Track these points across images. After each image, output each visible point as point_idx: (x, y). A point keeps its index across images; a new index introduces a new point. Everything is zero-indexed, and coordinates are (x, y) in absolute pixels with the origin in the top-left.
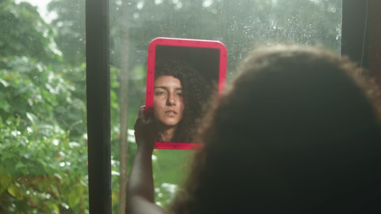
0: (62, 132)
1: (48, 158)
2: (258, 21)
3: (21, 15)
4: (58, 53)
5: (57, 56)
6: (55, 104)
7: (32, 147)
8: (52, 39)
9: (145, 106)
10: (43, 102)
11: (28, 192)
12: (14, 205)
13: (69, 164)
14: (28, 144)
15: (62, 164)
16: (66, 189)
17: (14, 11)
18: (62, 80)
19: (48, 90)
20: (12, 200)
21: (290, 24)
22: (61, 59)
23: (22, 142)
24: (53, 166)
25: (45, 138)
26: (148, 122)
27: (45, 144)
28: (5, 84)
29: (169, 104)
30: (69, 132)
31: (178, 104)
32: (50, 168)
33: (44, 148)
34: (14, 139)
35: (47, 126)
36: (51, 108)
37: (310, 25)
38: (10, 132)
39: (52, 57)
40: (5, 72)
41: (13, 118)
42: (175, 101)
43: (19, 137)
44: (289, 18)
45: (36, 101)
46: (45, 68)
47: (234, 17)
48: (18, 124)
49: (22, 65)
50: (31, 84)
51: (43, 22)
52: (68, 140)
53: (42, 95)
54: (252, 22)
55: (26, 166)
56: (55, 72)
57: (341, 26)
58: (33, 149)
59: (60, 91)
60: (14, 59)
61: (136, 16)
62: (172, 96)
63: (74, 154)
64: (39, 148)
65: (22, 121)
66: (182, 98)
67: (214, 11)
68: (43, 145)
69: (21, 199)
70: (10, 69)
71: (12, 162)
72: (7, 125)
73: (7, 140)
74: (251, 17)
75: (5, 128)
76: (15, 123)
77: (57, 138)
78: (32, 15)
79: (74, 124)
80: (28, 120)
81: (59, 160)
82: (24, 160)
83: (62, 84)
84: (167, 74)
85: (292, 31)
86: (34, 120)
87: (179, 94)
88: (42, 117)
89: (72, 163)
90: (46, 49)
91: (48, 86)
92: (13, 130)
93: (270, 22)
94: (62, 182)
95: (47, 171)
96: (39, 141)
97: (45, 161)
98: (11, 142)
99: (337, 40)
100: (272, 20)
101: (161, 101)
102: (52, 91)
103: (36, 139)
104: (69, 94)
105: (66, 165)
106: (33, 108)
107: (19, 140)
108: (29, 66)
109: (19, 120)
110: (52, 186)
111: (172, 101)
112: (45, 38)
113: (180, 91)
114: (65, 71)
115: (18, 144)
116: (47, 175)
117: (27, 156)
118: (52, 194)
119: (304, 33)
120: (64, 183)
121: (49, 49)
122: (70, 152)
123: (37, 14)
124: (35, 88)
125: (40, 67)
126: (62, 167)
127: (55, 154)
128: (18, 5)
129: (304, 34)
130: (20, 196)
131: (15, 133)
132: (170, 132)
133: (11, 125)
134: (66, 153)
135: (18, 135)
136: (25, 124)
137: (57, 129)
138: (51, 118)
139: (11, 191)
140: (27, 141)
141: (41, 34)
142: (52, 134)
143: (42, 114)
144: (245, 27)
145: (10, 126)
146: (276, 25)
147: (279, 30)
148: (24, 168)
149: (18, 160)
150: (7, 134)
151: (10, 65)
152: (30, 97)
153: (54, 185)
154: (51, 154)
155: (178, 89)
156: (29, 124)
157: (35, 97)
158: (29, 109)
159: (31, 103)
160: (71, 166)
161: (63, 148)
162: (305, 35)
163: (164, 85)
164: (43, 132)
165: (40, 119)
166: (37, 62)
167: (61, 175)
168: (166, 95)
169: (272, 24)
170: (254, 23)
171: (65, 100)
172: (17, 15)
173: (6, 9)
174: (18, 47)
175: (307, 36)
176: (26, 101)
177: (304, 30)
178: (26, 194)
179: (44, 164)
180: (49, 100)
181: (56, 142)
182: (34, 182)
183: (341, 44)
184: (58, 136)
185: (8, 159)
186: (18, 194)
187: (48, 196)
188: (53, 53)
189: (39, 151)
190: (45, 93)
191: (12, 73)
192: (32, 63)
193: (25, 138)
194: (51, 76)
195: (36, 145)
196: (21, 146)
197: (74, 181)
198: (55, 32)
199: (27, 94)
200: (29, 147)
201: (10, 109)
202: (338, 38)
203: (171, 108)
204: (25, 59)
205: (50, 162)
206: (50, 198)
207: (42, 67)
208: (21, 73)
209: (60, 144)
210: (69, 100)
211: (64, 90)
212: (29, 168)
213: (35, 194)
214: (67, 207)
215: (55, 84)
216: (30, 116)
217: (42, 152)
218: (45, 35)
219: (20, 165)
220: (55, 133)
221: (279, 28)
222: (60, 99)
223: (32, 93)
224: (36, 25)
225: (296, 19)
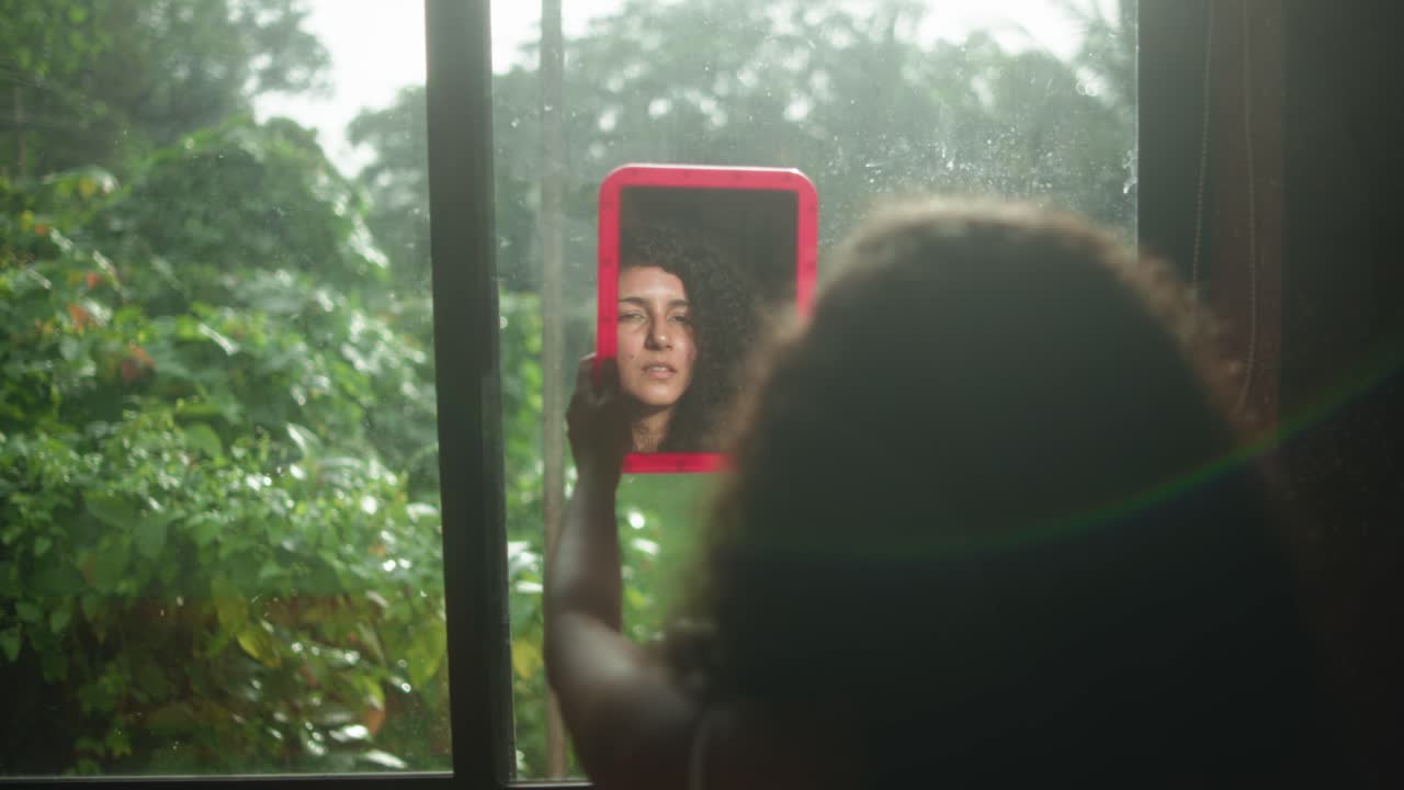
0: (391, 479)
1: (349, 549)
2: (905, 147)
3: (272, 155)
4: (377, 257)
5: (372, 266)
6: (367, 399)
7: (303, 517)
8: (358, 221)
9: (593, 355)
10: (335, 394)
11: (297, 647)
12: (256, 684)
13: (405, 564)
14: (293, 510)
15: (389, 566)
16: (399, 634)
17: (252, 146)
18: (388, 335)
19: (350, 363)
20: (254, 667)
21: (992, 154)
22: (384, 276)
23: (277, 507)
24: (362, 571)
25: (340, 495)
26: (601, 402)
27: (339, 509)
28: (229, 346)
29: (652, 345)
30: (405, 475)
31: (679, 346)
32: (357, 578)
33: (338, 520)
34: (255, 497)
35: (347, 461)
36: (356, 413)
37: (1050, 155)
38: (242, 480)
39: (362, 269)
40: (230, 316)
41: (250, 440)
42: (670, 338)
43: (267, 493)
44: (989, 138)
45: (316, 392)
46: (341, 300)
47: (836, 139)
48: (264, 456)
49: (276, 293)
50: (301, 347)
51: (331, 172)
52: (404, 497)
53: (332, 375)
54: (888, 149)
55: (287, 572)
56: (370, 313)
57: (1136, 157)
58: (305, 524)
59: (384, 363)
60: (254, 279)
61: (597, 151)
62: (661, 325)
63: (419, 537)
64: (324, 522)
65: (276, 446)
66: (690, 329)
67: (818, 132)
68: (334, 513)
69: (273, 664)
70: (242, 306)
71: (249, 560)
72: (234, 460)
73: (234, 502)
74: (884, 137)
75: (228, 468)
76: (254, 452)
77: (374, 493)
78: (302, 154)
79: (419, 455)
80: (292, 444)
81: (380, 553)
82: (283, 557)
83: (389, 345)
84: (646, 261)
85: (998, 174)
86: (310, 444)
87: (678, 319)
88: (333, 436)
89: (416, 563)
90: (343, 250)
91: (350, 352)
92: (252, 472)
93: (938, 149)
94: (387, 616)
95: (347, 584)
96: (321, 503)
97: (340, 557)
98: (245, 505)
99: (1126, 196)
100: (943, 144)
101: (632, 338)
102: (360, 364)
103: (314, 497)
104: (408, 372)
105: (398, 567)
106: (307, 413)
107: (266, 500)
108: (295, 296)
109: (265, 446)
110: (361, 627)
111: (662, 338)
112: (337, 218)
113: (682, 311)
114: (397, 308)
115: (263, 512)
116: (347, 597)
117: (288, 545)
118: (365, 653)
119: (1032, 178)
120: (395, 620)
121: (352, 248)
122: (409, 532)
123: (316, 150)
124: (311, 357)
125: (325, 299)
126: (387, 573)
127: (368, 537)
128: (261, 127)
129: (1031, 181)
130: (271, 655)
131: (254, 482)
132: (657, 423)
133: (245, 458)
134: (398, 535)
135: (263, 486)
136: (284, 453)
137: (375, 468)
138: (358, 439)
139: (247, 644)
140: (290, 503)
141: (327, 207)
142: (359, 482)
143: (332, 427)
144: (868, 165)
145: (242, 463)
146: (954, 158)
147: (964, 170)
148: (280, 578)
149: (265, 556)
150: (236, 485)
151: (241, 295)
152: (299, 382)
153: (365, 625)
154: (356, 537)
155: (675, 304)
156: (295, 457)
157: (311, 379)
158: (296, 416)
159: (301, 400)
160: (412, 570)
161: (390, 522)
162: (1035, 184)
163: (638, 293)
164: (336, 479)
165: (326, 442)
166: (317, 285)
167: (386, 598)
168: (643, 321)
169: (944, 156)
170: (892, 152)
171: (396, 388)
172: (260, 157)
173: (228, 138)
174: (266, 243)
175: (1042, 186)
176: (287, 392)
177: (1034, 171)
178: (292, 652)
179: (338, 565)
180: (351, 388)
181: (370, 505)
182: (312, 616)
183: (1136, 206)
184: (375, 486)
185: (237, 555)
186: (267, 652)
187: (351, 657)
188: (361, 259)
189: (321, 531)
190: (341, 369)
191: (249, 318)
192: (305, 288)
193: (284, 493)
194: (358, 325)
195: (315, 513)
196: (272, 516)
197: (422, 610)
198: (368, 199)
199: (287, 373)
200: (295, 519)
201: (243, 416)
202: (1130, 191)
203: (660, 357)
204: (285, 278)
205: (356, 562)
206: (358, 662)
207: (332, 298)
208: (273, 316)
209: (381, 510)
210: (408, 389)
211: (395, 362)
212: (295, 578)
213: (315, 650)
214: (406, 687)
215: (368, 343)
216: (295, 433)
217: (332, 531)
218: (340, 208)
219: (270, 570)
220: (367, 480)
221: (962, 166)
222: (384, 387)
223: (303, 371)
224: (314, 181)
225: (1007, 138)
